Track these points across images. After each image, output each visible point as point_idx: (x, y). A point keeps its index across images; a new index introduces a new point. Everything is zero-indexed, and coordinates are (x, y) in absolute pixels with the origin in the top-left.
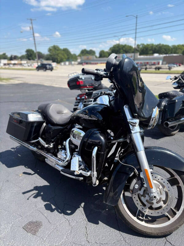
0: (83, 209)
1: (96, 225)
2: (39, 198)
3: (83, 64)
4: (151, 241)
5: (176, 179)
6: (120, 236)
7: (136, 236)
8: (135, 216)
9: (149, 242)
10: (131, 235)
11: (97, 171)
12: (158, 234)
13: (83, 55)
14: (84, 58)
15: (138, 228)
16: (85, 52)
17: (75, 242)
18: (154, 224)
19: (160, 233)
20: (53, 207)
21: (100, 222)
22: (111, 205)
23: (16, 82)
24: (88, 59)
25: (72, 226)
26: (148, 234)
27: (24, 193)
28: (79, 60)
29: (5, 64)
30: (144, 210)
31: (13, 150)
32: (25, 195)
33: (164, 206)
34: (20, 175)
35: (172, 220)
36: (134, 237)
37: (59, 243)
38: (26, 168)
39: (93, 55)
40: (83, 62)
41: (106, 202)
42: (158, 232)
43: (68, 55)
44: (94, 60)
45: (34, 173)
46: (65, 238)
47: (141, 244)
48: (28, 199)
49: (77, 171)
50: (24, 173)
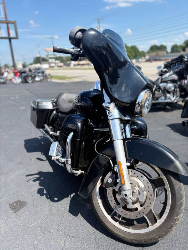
0: (70, 199)
1: (74, 216)
2: (38, 182)
3: (152, 61)
4: (124, 247)
5: (161, 179)
6: (92, 233)
7: (109, 237)
8: (109, 214)
9: (120, 247)
10: (104, 235)
11: (71, 158)
12: (132, 241)
13: (152, 52)
14: (154, 54)
15: (109, 228)
16: (155, 48)
17: (46, 227)
18: (129, 228)
19: (134, 240)
20: (45, 192)
21: (79, 215)
22: (84, 197)
23: (77, 80)
24: (157, 55)
25: (51, 212)
26: (120, 238)
27: (27, 176)
28: (147, 57)
29: (75, 65)
30: (117, 209)
31: (39, 138)
32: (28, 177)
33: (140, 208)
34: (33, 160)
35: (151, 228)
36: (107, 237)
37: (31, 225)
38: (42, 154)
39: (164, 50)
40: (152, 58)
41: (80, 193)
42: (131, 238)
43: (135, 52)
44: (164, 56)
45: (46, 159)
46: (39, 222)
47: (110, 247)
48: (28, 181)
49: (54, 156)
50: (38, 159)
